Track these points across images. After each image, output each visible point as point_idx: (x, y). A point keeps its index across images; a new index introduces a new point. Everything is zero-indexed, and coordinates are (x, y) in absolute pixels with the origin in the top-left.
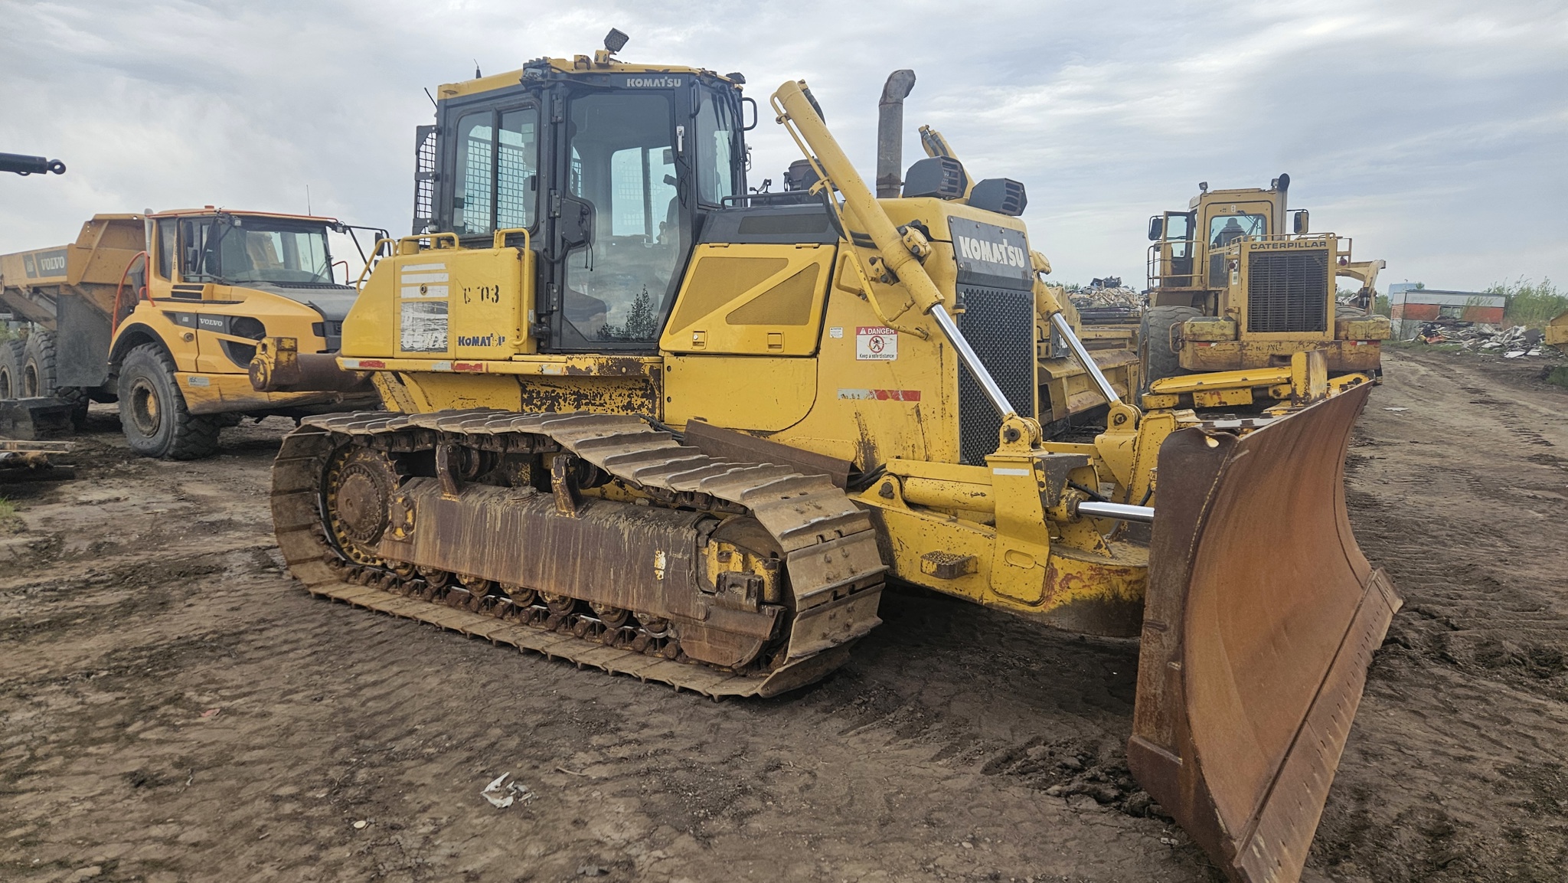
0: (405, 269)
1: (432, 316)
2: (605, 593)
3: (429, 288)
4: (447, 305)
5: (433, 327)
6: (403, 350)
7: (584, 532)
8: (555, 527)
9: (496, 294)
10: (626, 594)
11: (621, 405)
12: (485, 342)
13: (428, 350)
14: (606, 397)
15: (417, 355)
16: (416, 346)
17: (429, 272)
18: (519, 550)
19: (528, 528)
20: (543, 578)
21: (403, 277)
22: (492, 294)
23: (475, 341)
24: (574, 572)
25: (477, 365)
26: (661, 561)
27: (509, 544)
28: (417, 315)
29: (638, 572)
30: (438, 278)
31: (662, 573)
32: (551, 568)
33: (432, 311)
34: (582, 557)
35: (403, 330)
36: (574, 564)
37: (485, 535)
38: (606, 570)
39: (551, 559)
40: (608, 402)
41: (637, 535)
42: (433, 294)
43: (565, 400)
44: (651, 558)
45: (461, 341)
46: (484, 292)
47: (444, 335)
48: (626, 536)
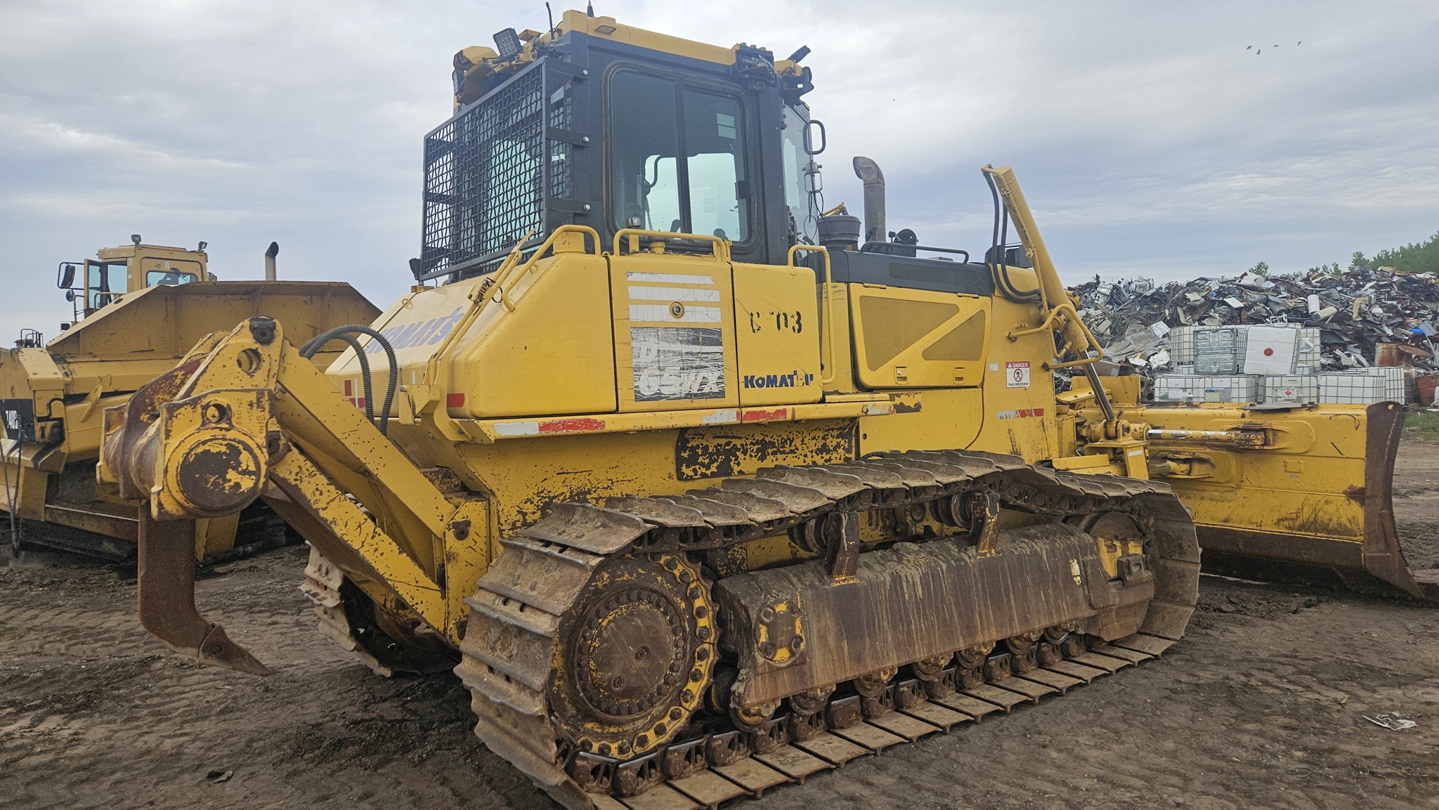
0: (635, 277)
1: (696, 349)
2: (1042, 617)
3: (686, 308)
4: (720, 333)
5: (697, 363)
6: (639, 398)
7: (1009, 566)
8: (981, 571)
9: (798, 322)
10: (1058, 609)
11: (815, 448)
12: (787, 381)
13: (689, 396)
14: (798, 442)
15: (671, 404)
16: (665, 391)
17: (684, 286)
18: (950, 610)
19: (954, 582)
20: (983, 629)
21: (630, 289)
22: (792, 322)
23: (771, 381)
24: (1010, 608)
25: (777, 412)
26: (1076, 569)
27: (937, 608)
28: (665, 346)
29: (1062, 585)
30: (701, 295)
31: (1079, 578)
32: (987, 615)
33: (696, 342)
34: (1014, 592)
35: (638, 369)
36: (1009, 601)
37: (906, 608)
38: (1037, 594)
39: (986, 605)
40: (800, 447)
41: (1052, 553)
42: (693, 317)
43: (745, 453)
44: (1069, 568)
45: (749, 382)
46: (781, 320)
47: (718, 374)
48: (1045, 556)
